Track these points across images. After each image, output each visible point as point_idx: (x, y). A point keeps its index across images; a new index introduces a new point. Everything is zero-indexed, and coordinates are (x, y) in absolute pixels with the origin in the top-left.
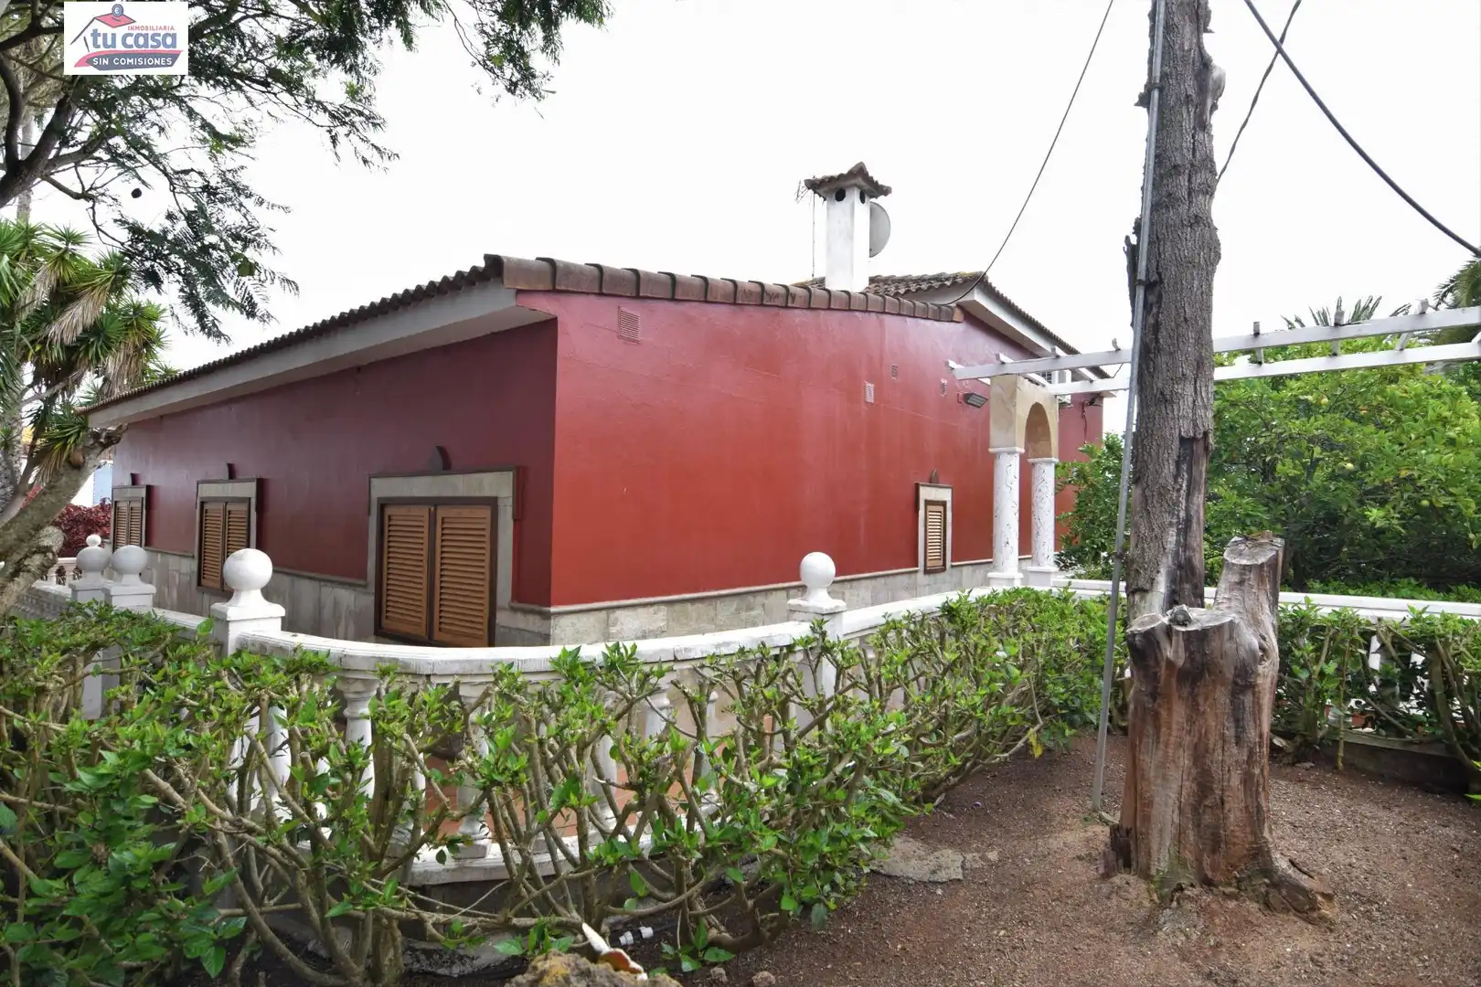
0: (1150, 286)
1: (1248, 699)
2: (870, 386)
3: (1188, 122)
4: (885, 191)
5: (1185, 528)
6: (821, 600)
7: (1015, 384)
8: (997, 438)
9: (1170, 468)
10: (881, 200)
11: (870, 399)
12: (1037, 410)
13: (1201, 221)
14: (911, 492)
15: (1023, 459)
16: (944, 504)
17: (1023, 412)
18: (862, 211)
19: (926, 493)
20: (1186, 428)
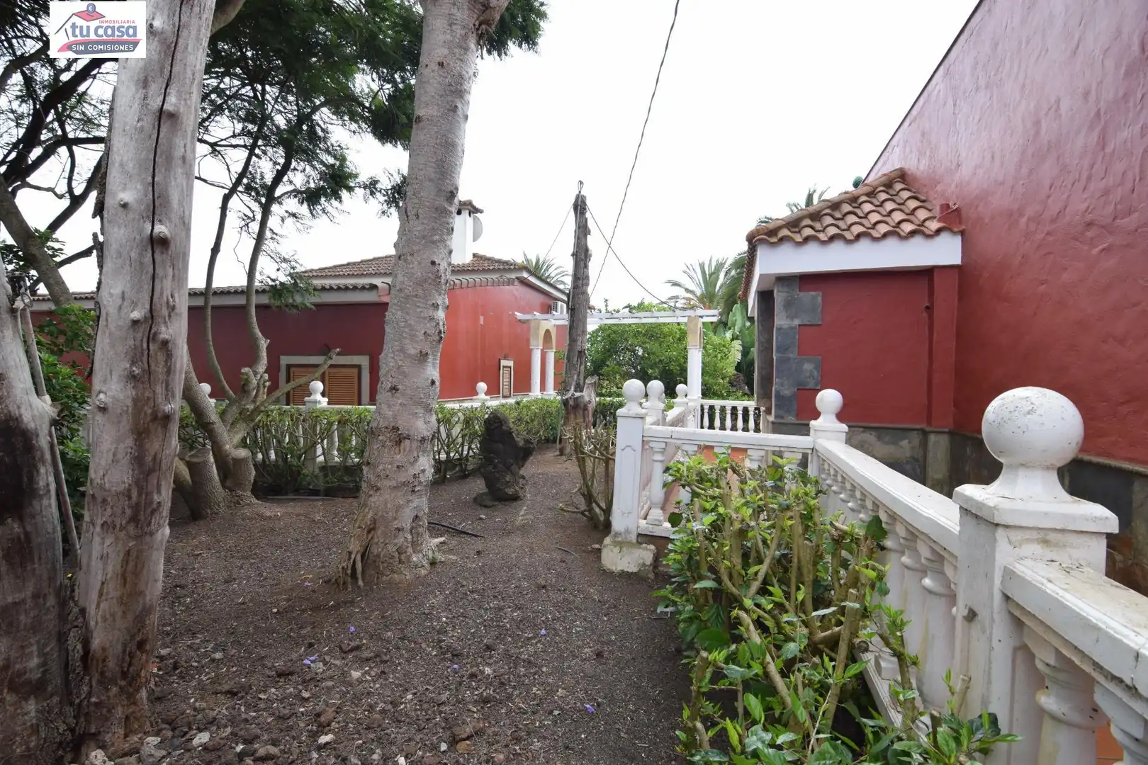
0: (572, 310)
1: (586, 412)
2: (482, 318)
3: (582, 265)
4: (481, 211)
5: (579, 375)
6: (482, 396)
7: (539, 323)
8: (533, 342)
9: (575, 359)
10: (478, 215)
11: (482, 322)
12: (548, 332)
13: (585, 293)
14: (497, 360)
15: (542, 350)
16: (510, 367)
17: (542, 333)
18: (470, 221)
19: (504, 363)
20: (580, 349)
